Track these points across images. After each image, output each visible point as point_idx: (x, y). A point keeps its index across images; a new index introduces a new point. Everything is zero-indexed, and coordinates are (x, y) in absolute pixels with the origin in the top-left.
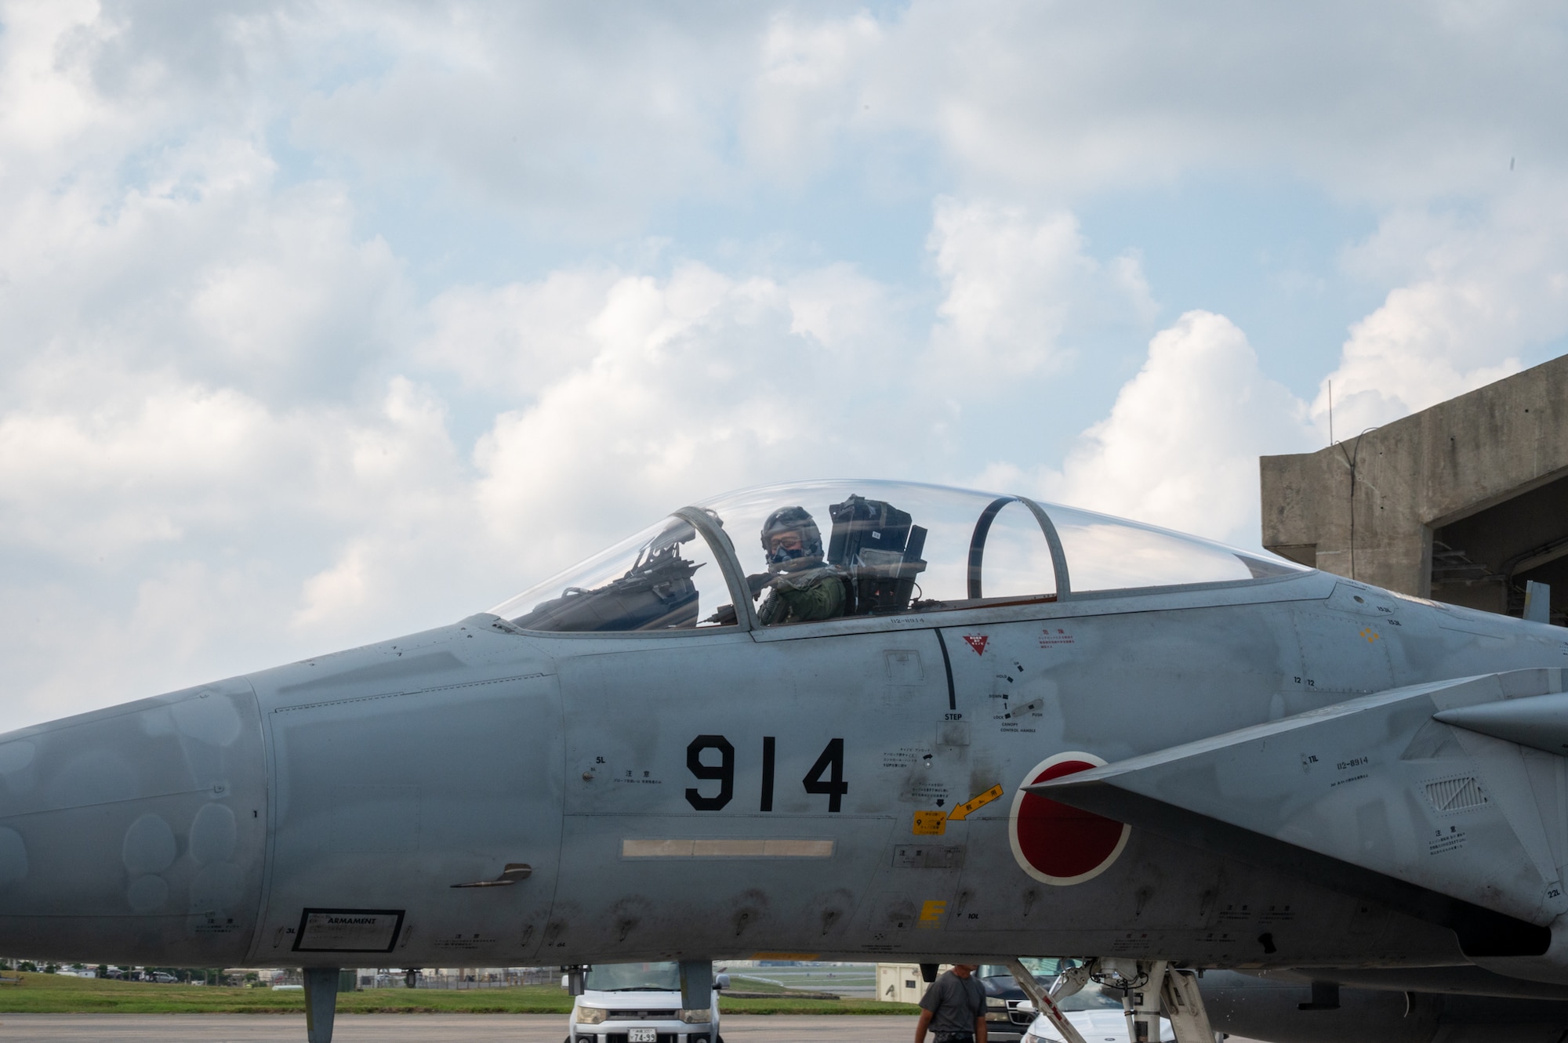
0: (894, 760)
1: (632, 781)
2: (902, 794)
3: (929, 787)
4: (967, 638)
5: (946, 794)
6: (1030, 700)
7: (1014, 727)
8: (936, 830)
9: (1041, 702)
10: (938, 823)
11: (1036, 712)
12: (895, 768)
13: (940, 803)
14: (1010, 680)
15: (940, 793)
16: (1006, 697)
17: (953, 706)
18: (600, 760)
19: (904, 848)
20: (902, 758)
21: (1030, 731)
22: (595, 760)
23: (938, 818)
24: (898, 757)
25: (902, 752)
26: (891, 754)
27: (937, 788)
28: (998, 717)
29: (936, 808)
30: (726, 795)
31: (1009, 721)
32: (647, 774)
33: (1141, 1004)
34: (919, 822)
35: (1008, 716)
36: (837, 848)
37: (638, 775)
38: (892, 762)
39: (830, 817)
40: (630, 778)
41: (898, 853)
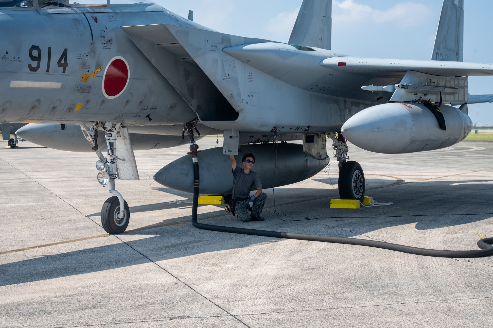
0: (79, 56)
1: (15, 60)
2: (80, 68)
3: (86, 66)
4: (92, 17)
5: (90, 68)
6: (109, 39)
7: (106, 47)
8: (86, 80)
9: (112, 39)
10: (87, 78)
11: (111, 43)
12: (79, 59)
13: (88, 71)
14: (105, 32)
15: (88, 68)
16: (104, 37)
17: (93, 40)
18: (7, 53)
19: (78, 86)
20: (81, 56)
21: (109, 49)
22: (5, 53)
23: (87, 76)
24: (80, 56)
25: (81, 54)
26: (78, 55)
27: (88, 66)
28: (102, 44)
29: (87, 73)
30: (38, 66)
31: (105, 45)
32: (19, 58)
33: (111, 136)
34: (83, 77)
35: (105, 44)
36: (62, 86)
37: (17, 59)
38: (78, 57)
39: (63, 75)
40: (14, 59)
41: (76, 87)
